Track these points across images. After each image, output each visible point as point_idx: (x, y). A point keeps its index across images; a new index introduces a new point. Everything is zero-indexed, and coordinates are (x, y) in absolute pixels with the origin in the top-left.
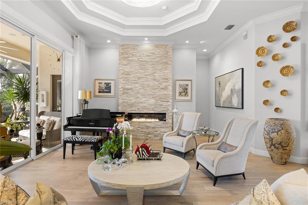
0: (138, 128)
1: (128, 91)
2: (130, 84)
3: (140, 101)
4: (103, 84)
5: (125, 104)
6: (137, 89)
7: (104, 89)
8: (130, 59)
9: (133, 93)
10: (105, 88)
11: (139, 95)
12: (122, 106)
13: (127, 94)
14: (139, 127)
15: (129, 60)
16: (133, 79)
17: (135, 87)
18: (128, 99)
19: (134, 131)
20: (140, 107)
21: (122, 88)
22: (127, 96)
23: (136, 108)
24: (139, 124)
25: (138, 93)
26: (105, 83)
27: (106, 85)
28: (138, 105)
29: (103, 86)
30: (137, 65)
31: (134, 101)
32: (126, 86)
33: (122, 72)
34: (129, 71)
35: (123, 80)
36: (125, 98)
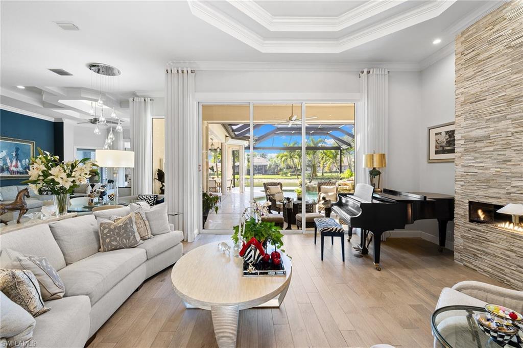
0: (508, 253)
1: (478, 145)
2: (484, 124)
3: (514, 170)
4: (444, 134)
5: (469, 179)
6: (504, 134)
7: (444, 144)
8: (481, 57)
9: (491, 149)
10: (447, 142)
11: (509, 153)
12: (463, 183)
13: (475, 151)
14: (512, 251)
15: (479, 61)
16: (493, 109)
17: (497, 131)
18: (476, 165)
19: (496, 256)
20: (513, 190)
21: (463, 138)
22: (476, 158)
23: (502, 191)
24: (512, 240)
25: (507, 146)
26: (447, 133)
27: (447, 136)
28: (509, 184)
29: (444, 138)
30: (503, 66)
31: (493, 170)
32: (471, 131)
33: (462, 99)
34: (479, 90)
35: (465, 119)
36: (471, 163)
